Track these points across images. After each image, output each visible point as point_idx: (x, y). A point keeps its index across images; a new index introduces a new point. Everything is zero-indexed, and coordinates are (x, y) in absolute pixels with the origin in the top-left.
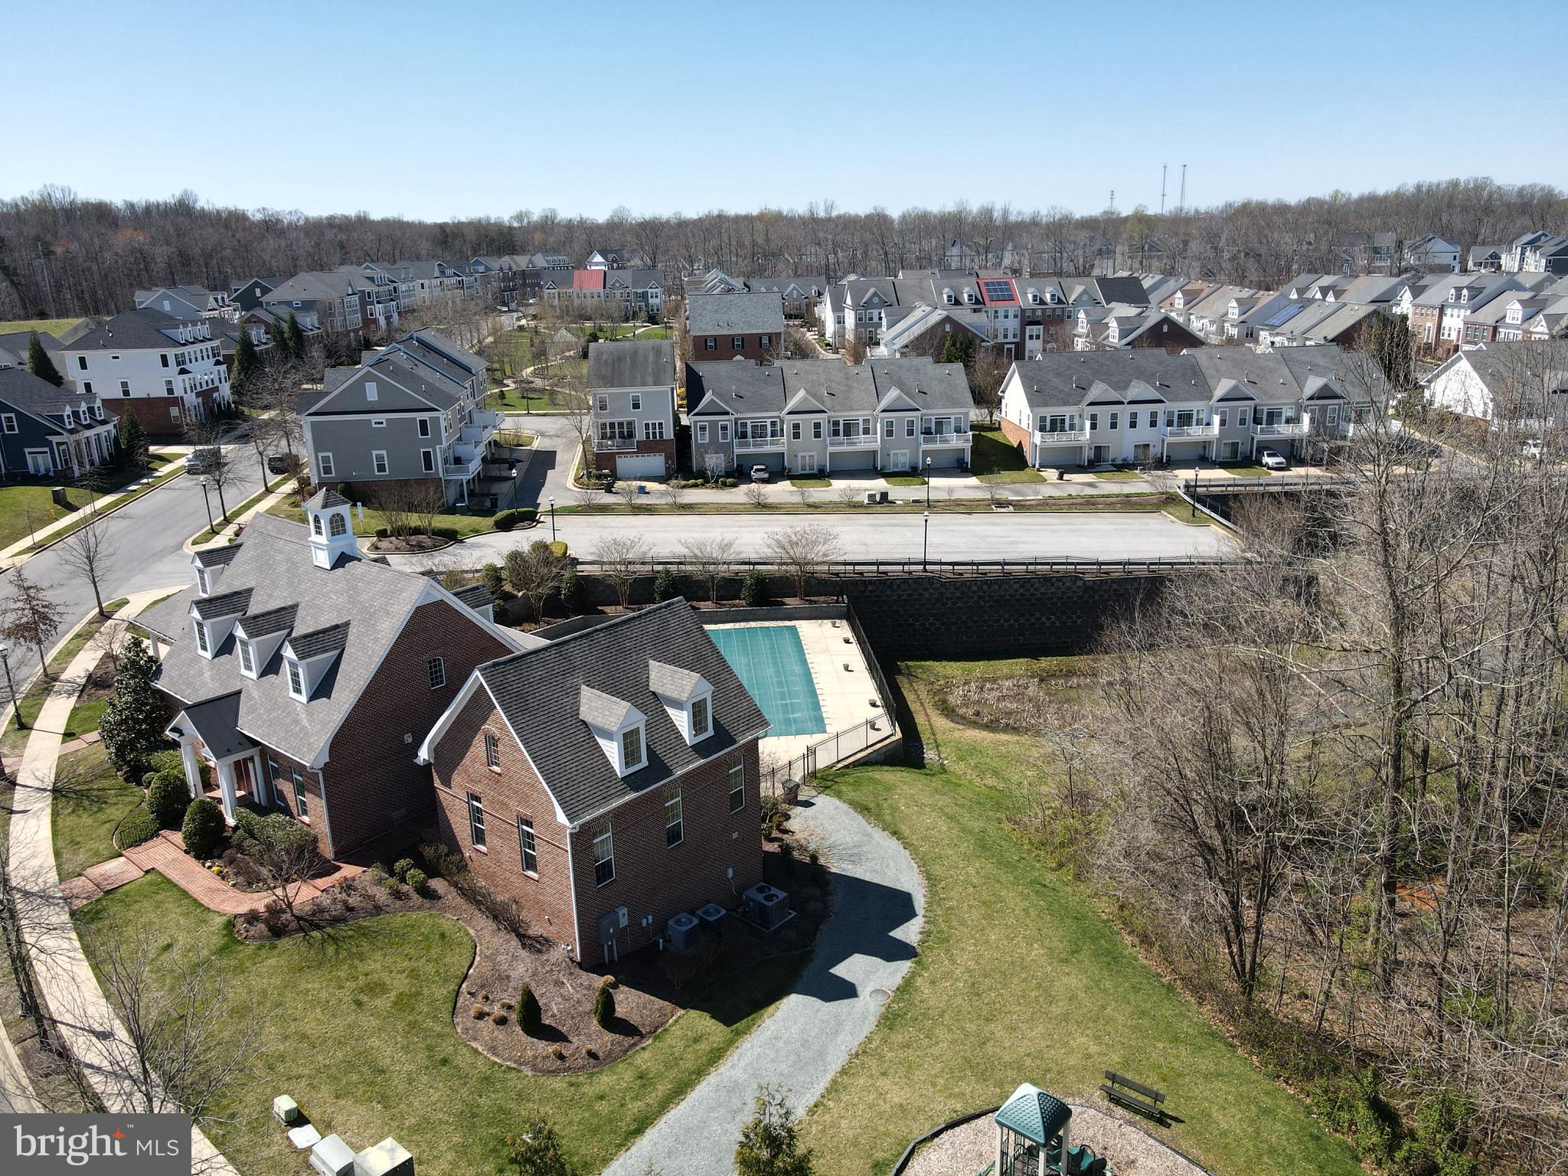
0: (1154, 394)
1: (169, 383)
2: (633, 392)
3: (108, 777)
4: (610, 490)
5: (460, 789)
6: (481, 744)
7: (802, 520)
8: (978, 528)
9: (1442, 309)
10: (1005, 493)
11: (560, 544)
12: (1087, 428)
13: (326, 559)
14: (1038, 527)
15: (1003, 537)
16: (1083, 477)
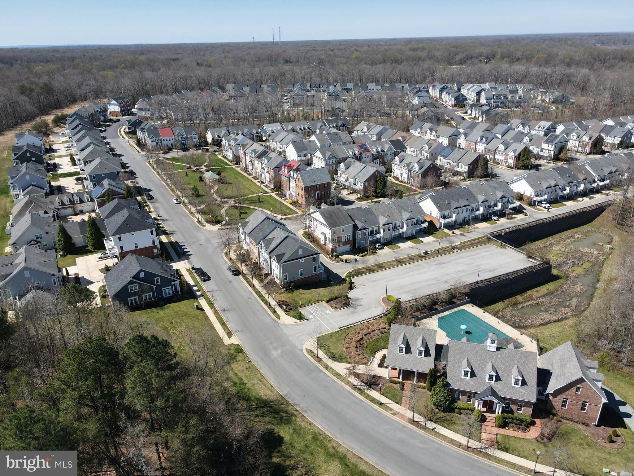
0: (466, 203)
1: (153, 241)
2: (342, 227)
3: (437, 413)
4: (346, 261)
5: (560, 398)
6: (574, 389)
7: (416, 266)
8: (461, 260)
9: (476, 143)
10: (447, 242)
11: (390, 296)
12: (454, 216)
13: (495, 350)
14: (473, 257)
15: (472, 263)
16: (457, 232)
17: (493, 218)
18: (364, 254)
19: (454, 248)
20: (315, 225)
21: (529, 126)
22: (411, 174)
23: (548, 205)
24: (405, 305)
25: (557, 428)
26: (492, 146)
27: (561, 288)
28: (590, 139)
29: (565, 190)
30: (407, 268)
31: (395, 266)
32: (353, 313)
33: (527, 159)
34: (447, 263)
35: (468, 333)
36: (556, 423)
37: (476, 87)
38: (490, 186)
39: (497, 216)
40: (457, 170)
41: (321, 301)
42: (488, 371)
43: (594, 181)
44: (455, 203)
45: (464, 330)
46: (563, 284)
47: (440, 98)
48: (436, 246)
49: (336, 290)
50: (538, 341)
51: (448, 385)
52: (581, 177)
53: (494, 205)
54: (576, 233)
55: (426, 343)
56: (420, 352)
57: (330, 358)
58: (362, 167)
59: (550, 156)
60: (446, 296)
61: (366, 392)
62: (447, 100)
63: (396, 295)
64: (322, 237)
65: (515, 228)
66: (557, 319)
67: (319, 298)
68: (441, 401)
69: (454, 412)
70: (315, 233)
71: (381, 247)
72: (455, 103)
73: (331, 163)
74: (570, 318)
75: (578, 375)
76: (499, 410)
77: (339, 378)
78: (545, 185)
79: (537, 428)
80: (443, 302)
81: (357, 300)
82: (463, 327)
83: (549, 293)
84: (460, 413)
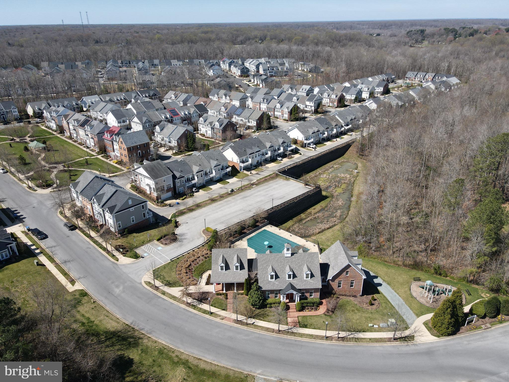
0: (258, 149)
2: (164, 178)
3: (255, 311)
4: (170, 205)
5: (337, 281)
6: (345, 273)
7: (226, 202)
8: (259, 193)
9: (260, 103)
10: (247, 181)
11: (208, 228)
12: (250, 160)
13: (290, 255)
14: (267, 190)
15: (267, 195)
16: (254, 172)
17: (278, 159)
18: (184, 198)
19: (253, 184)
20: (140, 178)
21: (296, 89)
22: (213, 130)
23: (315, 146)
24: (221, 233)
25: (337, 303)
26: (271, 105)
27: (329, 204)
28: (336, 97)
29: (325, 134)
30: (220, 204)
31: (210, 204)
32: (181, 246)
33: (297, 113)
34: (249, 196)
35: (270, 247)
36: (336, 300)
37: (255, 61)
38: (273, 135)
39: (281, 157)
40: (249, 125)
41: (153, 240)
42: (287, 272)
43: (342, 127)
44: (250, 150)
45: (267, 245)
46: (330, 201)
47: (230, 70)
48: (239, 185)
49: (164, 229)
50: (318, 245)
51: (260, 288)
52: (334, 124)
53: (278, 149)
54: (335, 164)
55: (240, 260)
56: (237, 267)
57: (165, 285)
58: (174, 128)
59: (312, 110)
60: (251, 222)
61: (199, 306)
62: (235, 72)
63: (213, 227)
64: (147, 188)
65: (294, 165)
66: (329, 227)
67: (151, 238)
68: (256, 301)
69: (266, 308)
70: (141, 185)
71: (197, 190)
72: (241, 74)
73: (148, 126)
74: (337, 224)
75: (346, 263)
76: (297, 299)
77: (175, 300)
78: (311, 131)
79: (324, 306)
80: (249, 226)
81: (182, 235)
82: (266, 243)
83: (322, 209)
84: (271, 307)
